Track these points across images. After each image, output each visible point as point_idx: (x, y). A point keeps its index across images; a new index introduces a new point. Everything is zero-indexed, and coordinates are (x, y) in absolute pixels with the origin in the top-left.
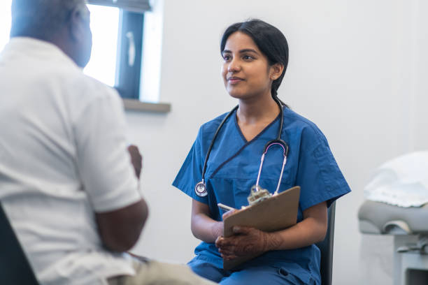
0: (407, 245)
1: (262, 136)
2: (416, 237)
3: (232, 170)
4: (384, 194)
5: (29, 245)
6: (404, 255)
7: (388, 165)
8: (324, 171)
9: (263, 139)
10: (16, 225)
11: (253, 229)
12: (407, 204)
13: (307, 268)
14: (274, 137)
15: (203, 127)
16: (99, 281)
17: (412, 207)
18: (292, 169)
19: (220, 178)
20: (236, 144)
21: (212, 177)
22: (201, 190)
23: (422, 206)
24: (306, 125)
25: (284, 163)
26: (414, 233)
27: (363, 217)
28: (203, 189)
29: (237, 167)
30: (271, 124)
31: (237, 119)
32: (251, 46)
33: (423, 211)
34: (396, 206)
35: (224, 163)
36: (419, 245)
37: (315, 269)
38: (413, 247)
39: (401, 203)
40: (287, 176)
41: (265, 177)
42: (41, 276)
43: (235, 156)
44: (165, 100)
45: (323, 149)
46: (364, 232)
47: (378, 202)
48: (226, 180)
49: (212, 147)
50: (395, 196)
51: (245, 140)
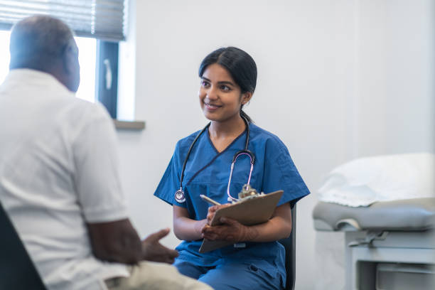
0: (357, 239)
1: (232, 148)
2: (365, 233)
3: (206, 177)
4: (335, 195)
5: (36, 254)
6: (355, 249)
7: (337, 170)
8: (287, 176)
9: (232, 150)
10: (24, 237)
11: (235, 222)
12: (356, 204)
13: (274, 264)
14: (242, 149)
15: (180, 142)
16: (98, 282)
17: (361, 207)
18: (258, 175)
19: (196, 185)
20: (209, 155)
21: (188, 184)
22: (180, 197)
23: (370, 206)
24: (269, 137)
25: (251, 170)
26: (364, 229)
27: (316, 216)
28: (181, 196)
29: (210, 175)
30: (239, 137)
31: (209, 134)
32: (229, 79)
33: (370, 210)
34: (347, 206)
35: (199, 172)
36: (368, 240)
37: (281, 264)
38: (363, 241)
39: (350, 204)
40: (254, 181)
41: (235, 182)
42: (47, 280)
43: (209, 165)
44: (140, 119)
45: (285, 158)
46: (318, 229)
47: (329, 203)
48: (201, 186)
49: (188, 159)
50: (345, 198)
51: (216, 151)
